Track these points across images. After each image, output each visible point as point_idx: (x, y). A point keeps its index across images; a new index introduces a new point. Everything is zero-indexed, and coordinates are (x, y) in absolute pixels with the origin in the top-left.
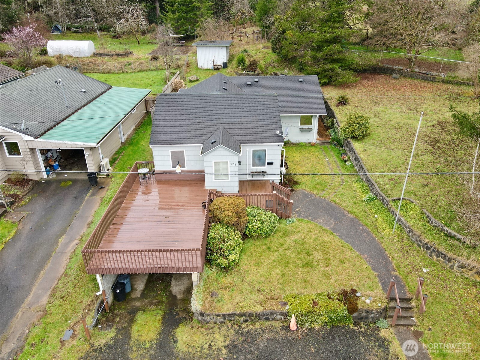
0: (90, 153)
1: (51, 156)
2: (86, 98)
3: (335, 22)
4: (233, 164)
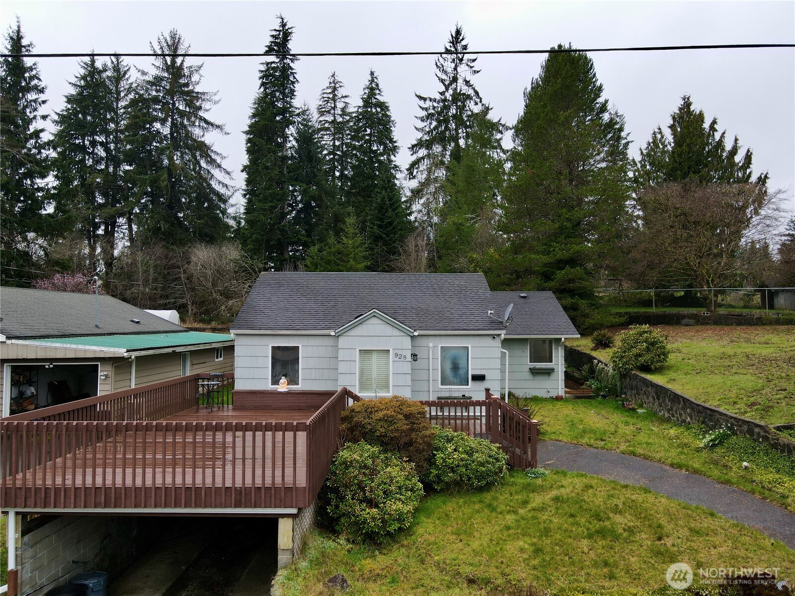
0: (110, 374)
1: (33, 393)
2: (137, 328)
3: (569, 237)
4: (399, 357)
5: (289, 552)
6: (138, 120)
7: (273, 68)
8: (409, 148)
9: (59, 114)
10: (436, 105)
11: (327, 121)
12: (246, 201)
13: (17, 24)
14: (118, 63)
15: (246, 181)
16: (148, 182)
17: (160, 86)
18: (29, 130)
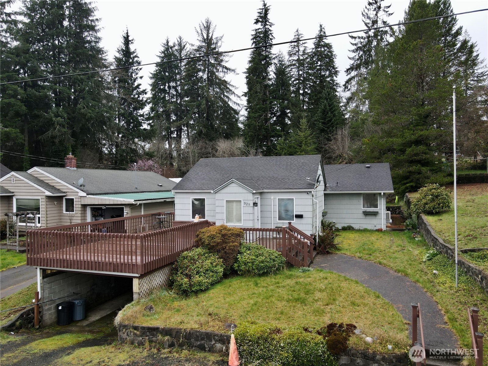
0: (129, 212)
2: (160, 189)
3: (417, 126)
4: (246, 204)
5: (137, 294)
6: (189, 72)
7: (259, 32)
8: (345, 71)
9: (152, 74)
10: (362, 40)
11: (294, 60)
12: (247, 113)
13: (127, 29)
14: (181, 42)
15: (247, 101)
16: (195, 106)
17: (201, 51)
18: (134, 85)
